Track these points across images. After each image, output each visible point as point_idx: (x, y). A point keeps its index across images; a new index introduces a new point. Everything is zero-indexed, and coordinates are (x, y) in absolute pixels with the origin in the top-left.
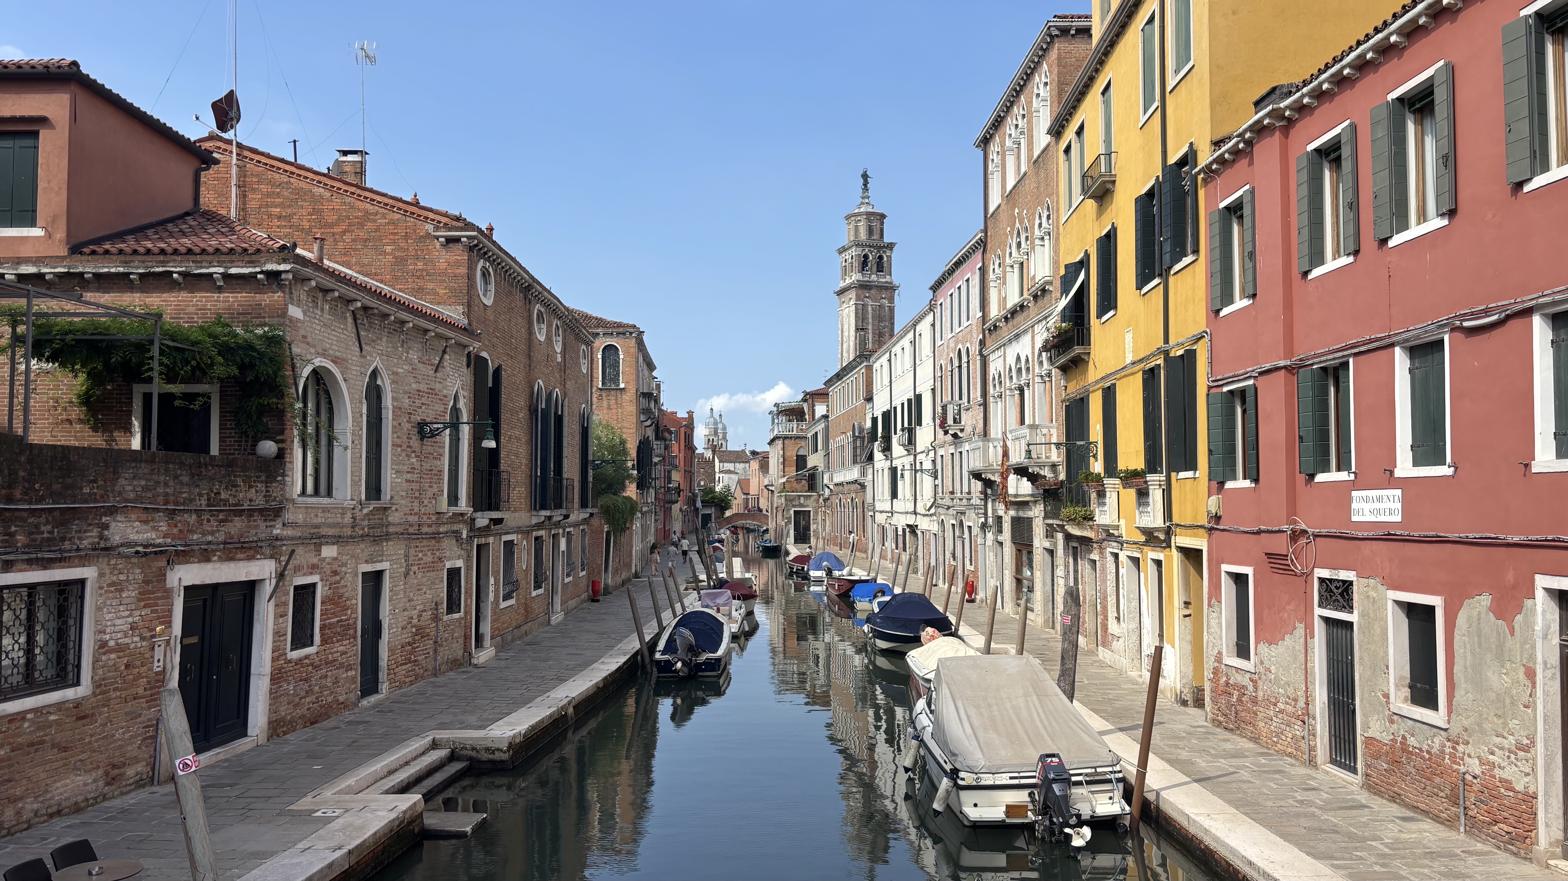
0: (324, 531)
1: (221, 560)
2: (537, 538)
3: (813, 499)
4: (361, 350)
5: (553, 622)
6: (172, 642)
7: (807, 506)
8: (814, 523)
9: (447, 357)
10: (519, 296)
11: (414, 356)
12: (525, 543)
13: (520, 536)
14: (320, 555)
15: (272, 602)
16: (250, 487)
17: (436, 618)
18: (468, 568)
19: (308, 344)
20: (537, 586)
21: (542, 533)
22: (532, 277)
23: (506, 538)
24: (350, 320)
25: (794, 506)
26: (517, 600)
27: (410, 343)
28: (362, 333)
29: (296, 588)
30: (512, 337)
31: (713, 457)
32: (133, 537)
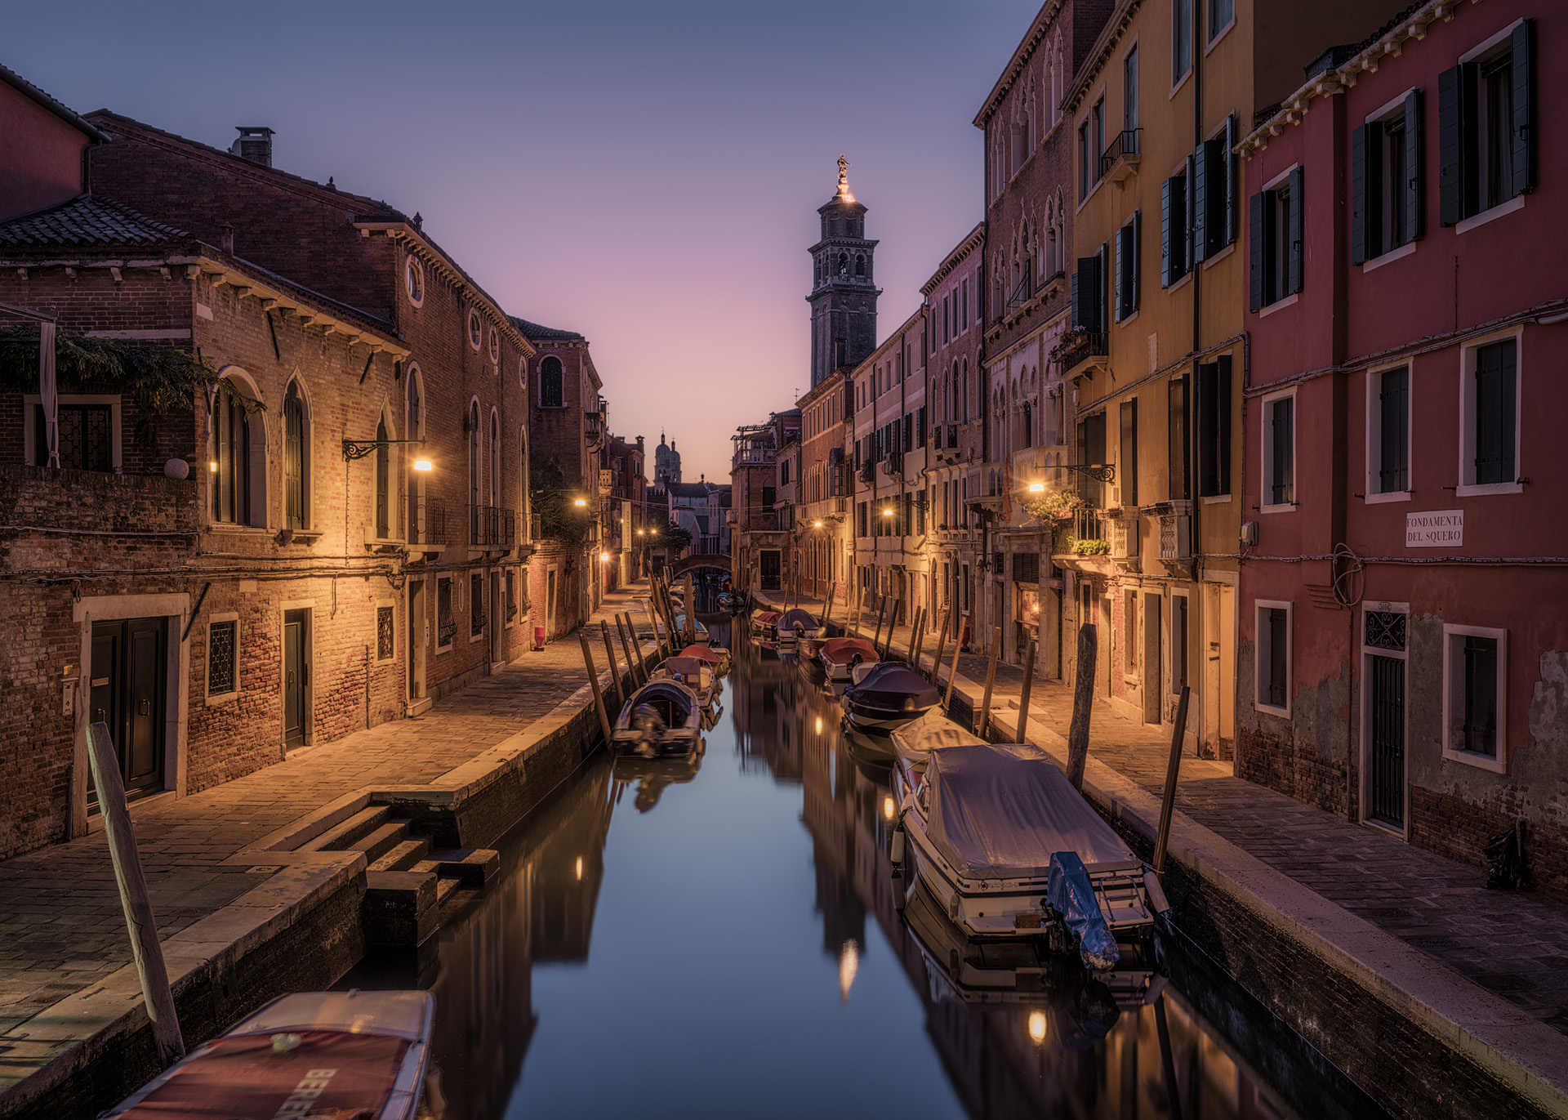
0: (243, 564)
1: (130, 592)
2: (474, 577)
3: (782, 537)
4: (278, 356)
5: (494, 672)
6: (81, 683)
7: (776, 546)
8: (784, 566)
9: (373, 366)
10: (451, 298)
11: (336, 365)
12: (461, 581)
13: (456, 574)
14: (238, 590)
15: (188, 640)
16: (160, 510)
17: (366, 662)
18: (402, 608)
19: (219, 348)
20: (476, 632)
21: (481, 571)
22: (464, 274)
23: (439, 575)
24: (265, 322)
25: (762, 546)
26: (455, 646)
27: (333, 351)
28: (279, 338)
29: (213, 626)
30: (444, 345)
31: (666, 491)
32: (37, 565)
